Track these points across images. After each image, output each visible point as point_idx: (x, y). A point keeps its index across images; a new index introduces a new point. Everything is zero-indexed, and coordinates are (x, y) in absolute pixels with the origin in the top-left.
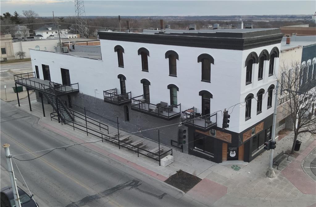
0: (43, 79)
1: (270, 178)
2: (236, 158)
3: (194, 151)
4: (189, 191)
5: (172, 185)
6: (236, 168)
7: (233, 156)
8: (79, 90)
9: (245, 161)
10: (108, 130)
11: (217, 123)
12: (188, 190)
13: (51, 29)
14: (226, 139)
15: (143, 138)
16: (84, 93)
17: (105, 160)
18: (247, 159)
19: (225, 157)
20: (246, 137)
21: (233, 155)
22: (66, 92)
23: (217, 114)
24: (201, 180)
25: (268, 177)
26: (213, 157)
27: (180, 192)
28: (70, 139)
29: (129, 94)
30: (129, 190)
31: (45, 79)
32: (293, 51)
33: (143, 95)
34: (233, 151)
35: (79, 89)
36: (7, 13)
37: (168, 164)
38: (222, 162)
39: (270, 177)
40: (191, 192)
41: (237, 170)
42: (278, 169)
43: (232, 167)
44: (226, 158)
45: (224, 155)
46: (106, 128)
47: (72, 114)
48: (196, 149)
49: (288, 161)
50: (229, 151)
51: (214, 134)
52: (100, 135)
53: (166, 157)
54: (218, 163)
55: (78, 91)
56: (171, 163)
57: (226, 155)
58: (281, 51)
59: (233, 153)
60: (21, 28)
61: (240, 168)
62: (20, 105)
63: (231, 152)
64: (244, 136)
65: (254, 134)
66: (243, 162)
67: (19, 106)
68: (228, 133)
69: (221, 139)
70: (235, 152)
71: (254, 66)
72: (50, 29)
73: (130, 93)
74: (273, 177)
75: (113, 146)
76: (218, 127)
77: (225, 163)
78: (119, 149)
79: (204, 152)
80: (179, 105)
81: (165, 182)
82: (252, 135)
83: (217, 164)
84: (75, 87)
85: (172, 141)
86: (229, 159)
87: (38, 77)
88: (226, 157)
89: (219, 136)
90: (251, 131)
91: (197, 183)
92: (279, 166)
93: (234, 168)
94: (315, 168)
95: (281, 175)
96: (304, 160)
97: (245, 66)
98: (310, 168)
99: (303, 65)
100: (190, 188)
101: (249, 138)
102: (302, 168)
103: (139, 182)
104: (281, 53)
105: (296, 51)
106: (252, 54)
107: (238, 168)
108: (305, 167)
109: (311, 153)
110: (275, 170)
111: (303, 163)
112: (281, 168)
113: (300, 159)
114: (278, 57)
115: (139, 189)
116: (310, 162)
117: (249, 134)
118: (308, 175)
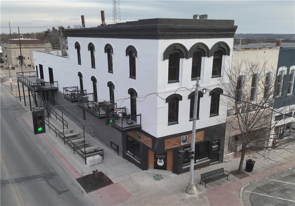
0: (40, 78)
1: (187, 195)
2: (164, 168)
3: (127, 155)
4: (92, 192)
5: (80, 184)
6: (157, 178)
7: (161, 165)
9: (173, 173)
10: (67, 126)
11: (141, 125)
14: (148, 144)
15: (93, 137)
16: (60, 91)
17: (44, 152)
18: (177, 170)
19: (151, 165)
20: (171, 144)
21: (161, 163)
23: (141, 115)
24: (113, 183)
25: (186, 192)
26: (139, 162)
30: (39, 181)
33: (93, 93)
34: (161, 159)
35: (58, 87)
37: (93, 164)
38: (147, 170)
39: (188, 194)
40: (94, 193)
41: (157, 180)
42: (205, 187)
43: (154, 177)
44: (153, 166)
45: (150, 163)
48: (128, 153)
49: (227, 181)
50: (156, 159)
51: (140, 138)
53: (94, 156)
54: (143, 170)
55: (58, 89)
56: (98, 163)
57: (153, 163)
58: (234, 49)
59: (161, 162)
61: (162, 178)
62: (21, 100)
63: (159, 160)
64: (166, 142)
65: (186, 143)
66: (171, 172)
67: (20, 101)
68: (149, 137)
69: (145, 143)
70: (162, 160)
71: (182, 61)
73: (85, 91)
74: (191, 194)
75: (61, 141)
76: (142, 130)
77: (152, 171)
78: (65, 144)
79: (134, 156)
80: (115, 104)
81: (76, 179)
82: (182, 144)
83: (142, 171)
84: (55, 85)
85: (111, 143)
86: (157, 167)
88: (153, 165)
89: (143, 140)
90: (180, 138)
91: (105, 186)
92: (210, 183)
93: (157, 177)
94: (258, 194)
95: (204, 194)
96: (249, 184)
97: (164, 60)
98: (252, 193)
99: (282, 72)
100: (95, 189)
101: (176, 146)
102: (240, 191)
103: (55, 175)
104: (234, 51)
105: (265, 52)
106: (176, 46)
107: (160, 178)
108: (245, 191)
109: (267, 177)
110: (202, 187)
111: (246, 186)
112: (211, 186)
113: (246, 181)
114: (229, 55)
115: (48, 182)
116: (257, 187)
117: (176, 142)
118: (241, 199)
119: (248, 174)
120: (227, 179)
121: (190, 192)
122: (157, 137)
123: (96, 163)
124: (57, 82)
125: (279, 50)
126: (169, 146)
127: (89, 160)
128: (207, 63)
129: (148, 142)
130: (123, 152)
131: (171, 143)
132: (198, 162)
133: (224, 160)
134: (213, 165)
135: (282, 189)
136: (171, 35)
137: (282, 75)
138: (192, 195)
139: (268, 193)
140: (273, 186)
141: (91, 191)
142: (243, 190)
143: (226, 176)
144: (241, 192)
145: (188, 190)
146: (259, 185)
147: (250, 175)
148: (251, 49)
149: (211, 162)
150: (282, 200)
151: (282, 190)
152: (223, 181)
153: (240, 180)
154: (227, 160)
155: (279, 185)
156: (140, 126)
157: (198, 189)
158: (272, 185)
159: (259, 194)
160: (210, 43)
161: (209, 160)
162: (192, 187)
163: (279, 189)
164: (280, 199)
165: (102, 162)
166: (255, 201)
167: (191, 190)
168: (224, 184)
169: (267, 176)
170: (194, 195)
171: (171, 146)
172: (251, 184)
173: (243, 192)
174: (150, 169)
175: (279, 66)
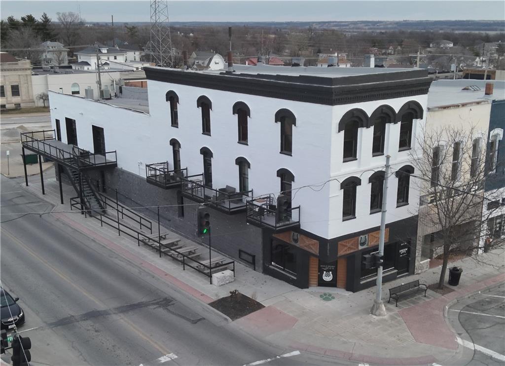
0: (67, 143)
1: (375, 317)
2: (333, 284)
3: (271, 269)
4: (240, 319)
5: (218, 309)
6: (327, 298)
7: (328, 280)
8: (118, 163)
9: (347, 290)
10: (151, 229)
11: (301, 223)
13: (106, 52)
14: (312, 249)
16: (123, 169)
17: (134, 271)
18: (352, 286)
19: (314, 280)
20: (346, 248)
21: (328, 278)
22: (95, 164)
23: (301, 208)
24: (264, 307)
25: (372, 313)
26: (295, 278)
28: (92, 238)
29: (185, 172)
31: (68, 144)
32: (465, 110)
33: (202, 175)
34: (328, 271)
35: (116, 162)
36: (28, 16)
37: (223, 283)
38: (308, 288)
39: (376, 315)
40: (242, 320)
41: (328, 300)
42: (397, 306)
43: (321, 296)
44: (317, 283)
45: (312, 277)
46: (149, 225)
47: (102, 201)
48: (273, 266)
49: (425, 298)
50: (321, 271)
51: (296, 241)
52: (136, 235)
53: (223, 272)
54: (302, 289)
55: (116, 165)
56: (229, 283)
57: (317, 277)
58: (429, 109)
59: (328, 275)
60: (52, 47)
61: (333, 298)
62: (29, 184)
63: (325, 272)
64: (339, 245)
65: (365, 247)
66: (343, 290)
67: (27, 185)
68: (314, 239)
69: (306, 248)
70: (331, 272)
71: (362, 132)
72: (104, 51)
73: (186, 170)
74: (379, 315)
75: (152, 253)
76: (302, 230)
77: (314, 289)
78: (160, 257)
79: (284, 270)
80: (250, 191)
81: (209, 304)
82: (360, 248)
83: (300, 289)
84: (110, 158)
85: (240, 251)
86: (322, 283)
87: (59, 139)
88: (316, 280)
89: (304, 244)
90: (358, 239)
91: (255, 311)
92: (402, 302)
93: (325, 297)
94: (469, 312)
95: (396, 314)
96: (456, 300)
97: (339, 132)
98: (460, 312)
99: (496, 136)
100: (242, 315)
101: (352, 251)
102: (444, 310)
103: (171, 301)
104: (428, 112)
105: (471, 110)
106: (355, 112)
107: (330, 298)
108: (451, 310)
109: (480, 292)
110: (392, 307)
111: (451, 304)
112: (405, 306)
113: (450, 298)
114: (422, 118)
115: (167, 309)
116: (467, 304)
117: (352, 245)
118: (447, 320)
119: (453, 288)
120: (425, 296)
121: (377, 313)
122: (329, 239)
123: (227, 282)
124: (115, 152)
125: (490, 105)
126: (343, 251)
127: (217, 278)
128: (393, 131)
129: (311, 246)
130: (264, 264)
131: (346, 246)
133: (415, 270)
134: (402, 279)
135: (502, 305)
136: (348, 98)
137: (496, 140)
138: (381, 317)
139: (483, 311)
140: (489, 303)
141: (237, 318)
142: (449, 309)
143: (423, 291)
144: (446, 311)
145: (374, 311)
146: (470, 302)
147: (456, 290)
148: (451, 108)
149: (398, 273)
150: (501, 318)
151: (501, 307)
152: (419, 299)
153: (443, 297)
154: (420, 271)
155: (496, 300)
156: (298, 224)
157: (387, 309)
158: (487, 301)
159: (471, 313)
160: (397, 104)
161: (396, 271)
162: (380, 305)
163: (497, 306)
164: (499, 318)
165: (235, 280)
166: (466, 320)
167: (378, 310)
168: (421, 302)
169: (480, 290)
170: (384, 317)
171: (346, 251)
172: (458, 301)
173: (448, 312)
174: (311, 286)
175: (491, 128)
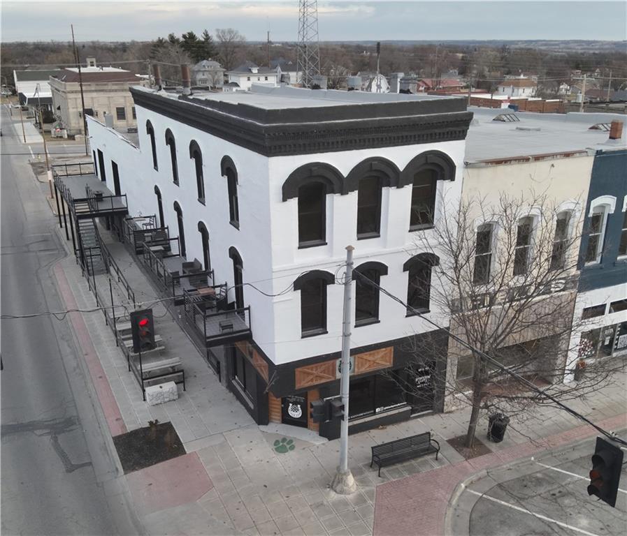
1: (333, 494)
2: (301, 423)
3: (234, 385)
4: (136, 472)
6: (282, 446)
7: (295, 416)
9: (320, 435)
12: (137, 468)
14: (263, 373)
19: (276, 414)
20: (311, 377)
21: (296, 413)
24: (185, 453)
25: (331, 488)
26: (252, 406)
27: (117, 469)
30: (40, 436)
33: (178, 239)
34: (295, 403)
37: (159, 401)
38: (267, 424)
39: (335, 491)
40: (139, 474)
41: (281, 452)
42: (379, 476)
43: (276, 442)
44: (280, 418)
45: (274, 410)
48: (236, 382)
49: (434, 464)
50: (285, 403)
51: (251, 356)
53: (161, 385)
54: (259, 425)
56: (170, 401)
57: (280, 411)
58: (467, 165)
59: (296, 410)
61: (292, 448)
63: (291, 405)
64: (297, 373)
66: (315, 434)
68: (264, 360)
69: (258, 369)
70: (299, 406)
71: (332, 200)
73: (167, 230)
74: (341, 492)
75: (113, 338)
76: (254, 342)
77: (276, 428)
78: (117, 346)
79: (244, 390)
81: (114, 438)
82: (339, 376)
83: (257, 426)
85: (208, 351)
86: (287, 420)
87: (97, 174)
88: (280, 414)
89: (256, 362)
90: (334, 365)
91: (167, 459)
92: (394, 467)
93: (281, 444)
94: (495, 500)
95: (370, 494)
96: (484, 472)
97: (284, 200)
98: (482, 497)
99: (603, 207)
100: (142, 466)
102: (454, 491)
103: (74, 424)
104: (466, 170)
105: (553, 165)
106: (313, 169)
107: (288, 446)
108: (468, 490)
109: (533, 458)
110: (372, 475)
111: (474, 478)
112: (392, 475)
113: (479, 466)
114: (452, 178)
115: (55, 439)
116: (500, 482)
118: (450, 512)
119: (490, 448)
120: (437, 459)
121: (338, 488)
122: (278, 364)
123: (166, 400)
124: (126, 196)
125: (592, 159)
126: (306, 381)
127: (149, 394)
129: (263, 369)
130: (227, 375)
131: (312, 374)
132: (380, 413)
133: (445, 407)
134: (419, 419)
135: (556, 492)
136: (300, 146)
137: (603, 213)
138: (342, 496)
139: (520, 500)
140: (539, 482)
141: (134, 469)
142: (466, 487)
144: (458, 494)
145: (335, 484)
146: (508, 477)
147: (493, 450)
148: (513, 162)
149: (413, 411)
150: (543, 521)
151: (554, 495)
152: (426, 462)
153: (466, 463)
154: (454, 408)
155: (550, 478)
156: (248, 332)
157: (362, 482)
158: (538, 479)
159: (498, 501)
160: (401, 156)
162: (344, 477)
163: (549, 491)
164: (540, 519)
165: (179, 397)
166: (481, 517)
167: (340, 485)
168: (424, 470)
169: (533, 455)
170: (347, 496)
172: (488, 472)
173: (461, 495)
174: (272, 422)
